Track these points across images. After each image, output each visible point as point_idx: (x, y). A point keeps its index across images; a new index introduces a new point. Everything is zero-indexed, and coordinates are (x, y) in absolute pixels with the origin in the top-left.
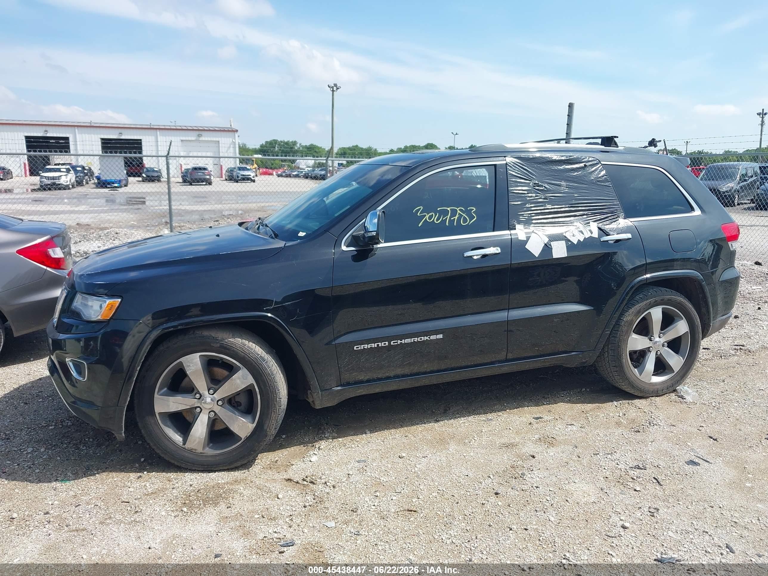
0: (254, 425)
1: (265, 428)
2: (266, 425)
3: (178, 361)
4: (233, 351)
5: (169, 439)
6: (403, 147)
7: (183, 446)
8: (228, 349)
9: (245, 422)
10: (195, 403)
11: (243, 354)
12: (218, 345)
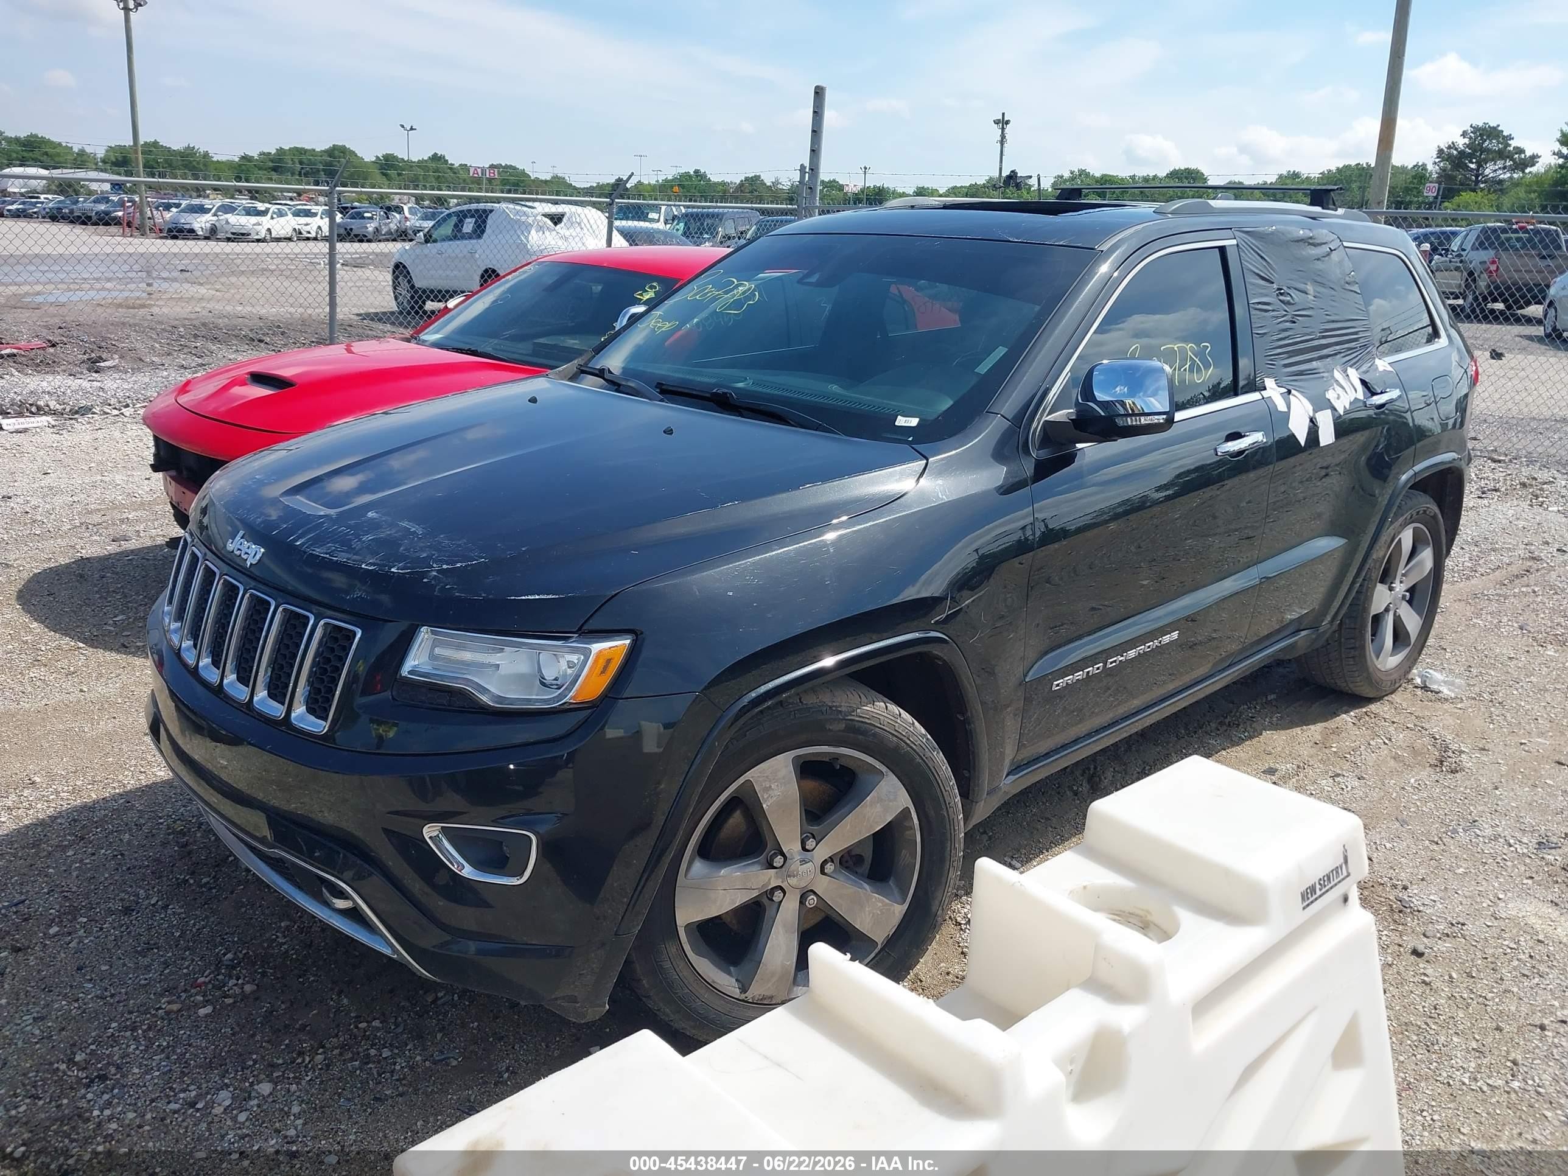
0: (906, 906)
1: (934, 909)
2: (937, 902)
3: (741, 780)
4: (875, 735)
5: (710, 986)
6: (273, 152)
7: (743, 997)
8: (864, 733)
9: (887, 904)
10: (769, 880)
11: (895, 739)
12: (842, 726)
